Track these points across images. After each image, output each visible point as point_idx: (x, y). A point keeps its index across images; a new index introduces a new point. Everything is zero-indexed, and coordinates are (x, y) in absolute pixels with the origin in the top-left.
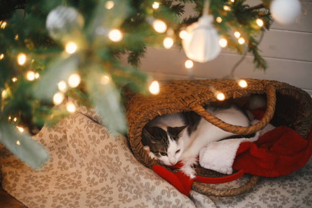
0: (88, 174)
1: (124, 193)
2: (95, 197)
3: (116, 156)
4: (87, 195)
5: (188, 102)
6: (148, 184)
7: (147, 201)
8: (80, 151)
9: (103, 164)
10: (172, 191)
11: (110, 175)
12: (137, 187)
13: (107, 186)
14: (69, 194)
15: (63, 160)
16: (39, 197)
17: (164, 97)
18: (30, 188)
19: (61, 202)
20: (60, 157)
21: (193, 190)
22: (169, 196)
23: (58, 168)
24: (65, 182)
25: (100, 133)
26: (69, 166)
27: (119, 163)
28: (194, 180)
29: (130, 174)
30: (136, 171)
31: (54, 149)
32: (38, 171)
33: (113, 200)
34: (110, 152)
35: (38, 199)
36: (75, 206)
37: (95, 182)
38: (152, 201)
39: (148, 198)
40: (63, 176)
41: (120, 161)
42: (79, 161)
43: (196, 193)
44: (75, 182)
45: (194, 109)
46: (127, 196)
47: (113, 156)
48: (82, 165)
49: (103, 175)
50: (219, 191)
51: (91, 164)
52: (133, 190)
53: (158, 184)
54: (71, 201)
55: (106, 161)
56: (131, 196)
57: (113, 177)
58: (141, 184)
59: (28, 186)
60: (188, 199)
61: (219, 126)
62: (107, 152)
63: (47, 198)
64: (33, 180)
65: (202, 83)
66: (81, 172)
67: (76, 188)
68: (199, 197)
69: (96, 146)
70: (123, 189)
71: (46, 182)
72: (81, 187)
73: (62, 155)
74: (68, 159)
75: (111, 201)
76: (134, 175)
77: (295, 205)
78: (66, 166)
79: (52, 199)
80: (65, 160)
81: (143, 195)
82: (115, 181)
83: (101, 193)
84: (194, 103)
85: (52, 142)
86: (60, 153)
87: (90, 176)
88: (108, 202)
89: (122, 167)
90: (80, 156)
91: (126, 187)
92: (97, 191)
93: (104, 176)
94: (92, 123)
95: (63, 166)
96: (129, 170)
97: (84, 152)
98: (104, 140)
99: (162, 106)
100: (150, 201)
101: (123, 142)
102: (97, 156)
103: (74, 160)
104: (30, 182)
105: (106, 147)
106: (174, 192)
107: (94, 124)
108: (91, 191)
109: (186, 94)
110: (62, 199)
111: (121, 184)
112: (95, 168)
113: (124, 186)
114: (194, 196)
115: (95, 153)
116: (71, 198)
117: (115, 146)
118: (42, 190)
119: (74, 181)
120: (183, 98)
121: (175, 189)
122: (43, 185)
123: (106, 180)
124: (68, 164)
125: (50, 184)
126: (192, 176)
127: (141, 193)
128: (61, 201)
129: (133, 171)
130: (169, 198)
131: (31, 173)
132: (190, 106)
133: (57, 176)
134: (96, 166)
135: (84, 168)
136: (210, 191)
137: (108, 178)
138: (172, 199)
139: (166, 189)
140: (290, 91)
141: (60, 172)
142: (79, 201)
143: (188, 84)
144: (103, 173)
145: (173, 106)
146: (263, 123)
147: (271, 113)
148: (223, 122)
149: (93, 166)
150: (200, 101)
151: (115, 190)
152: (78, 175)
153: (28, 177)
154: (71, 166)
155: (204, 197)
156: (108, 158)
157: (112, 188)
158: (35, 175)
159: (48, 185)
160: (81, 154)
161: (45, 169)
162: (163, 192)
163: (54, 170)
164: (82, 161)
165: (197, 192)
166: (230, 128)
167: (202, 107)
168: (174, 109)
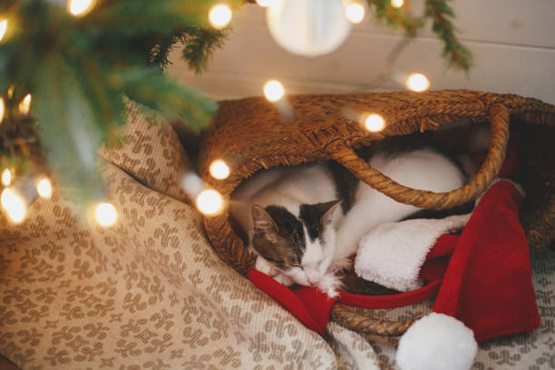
0: (129, 286)
1: (195, 325)
2: (136, 334)
3: (175, 250)
4: (120, 330)
5: (324, 141)
6: (237, 309)
7: (238, 343)
8: (112, 240)
9: (154, 267)
10: (286, 324)
11: (169, 289)
12: (218, 314)
13: (164, 311)
14: (86, 327)
15: (84, 258)
16: (26, 332)
17: (278, 131)
18: (12, 313)
19: (66, 344)
20: (77, 252)
21: (334, 321)
22: (280, 335)
23: (74, 273)
24: (84, 302)
25: (146, 204)
26: (94, 270)
27: (181, 266)
28: (336, 301)
29: (202, 287)
30: (214, 283)
31: (66, 237)
32: (34, 280)
33: (172, 340)
34: (164, 244)
35: (23, 337)
36: (95, 352)
37: (140, 302)
38: (248, 344)
39: (241, 339)
40: (82, 288)
41: (184, 260)
42: (111, 261)
43: (339, 327)
44: (102, 303)
45: (336, 156)
46: (200, 332)
47: (169, 250)
48: (117, 268)
49: (155, 289)
50: (385, 325)
51: (134, 266)
52: (212, 320)
53: (257, 309)
54: (88, 343)
55: (157, 261)
56: (207, 333)
57: (174, 294)
58: (224, 310)
59: (8, 310)
60: (321, 341)
61: (385, 190)
62: (158, 241)
63: (41, 335)
64: (19, 298)
65: (361, 100)
66: (116, 283)
67: (103, 314)
68: (344, 336)
69: (138, 230)
70: (194, 317)
71: (46, 302)
72: (113, 312)
73: (81, 248)
74: (93, 257)
75: (168, 343)
76: (209, 289)
77: (548, 355)
78: (89, 270)
79: (51, 338)
80: (88, 259)
81: (230, 331)
82: (178, 302)
83: (151, 326)
84: (336, 143)
85: (59, 222)
86: (77, 244)
87: (132, 291)
88: (160, 343)
89: (186, 274)
90: (114, 251)
91: (199, 315)
92: (143, 322)
93: (158, 290)
94: (131, 184)
95: (83, 271)
96: (200, 281)
97: (120, 242)
98: (153, 219)
99: (270, 148)
100: (243, 343)
101: (191, 223)
102: (142, 250)
103: (103, 258)
104: (14, 302)
105: (157, 233)
106: (290, 325)
107: (135, 186)
108: (131, 321)
109: (322, 124)
110: (71, 337)
111: (189, 308)
112: (142, 275)
113: (195, 312)
114: (335, 334)
115: (138, 245)
116: (89, 335)
117: (175, 230)
118: (34, 319)
119: (100, 300)
120: (316, 132)
121: (293, 318)
122: (38, 309)
123: (161, 299)
124: (93, 265)
125: (51, 306)
126: (332, 294)
127: (227, 326)
128: (68, 341)
129: (207, 282)
130: (280, 337)
131: (18, 285)
132: (328, 149)
133: (67, 290)
134: (142, 270)
135: (121, 274)
136: (366, 324)
137: (165, 295)
138: (287, 340)
139: (274, 319)
140: (543, 115)
141: (75, 282)
142: (103, 341)
143: (333, 102)
144: (155, 284)
145: (292, 149)
146: (477, 185)
147: (495, 163)
148: (394, 183)
149: (137, 271)
150: (350, 140)
151: (178, 320)
152: (109, 288)
153: (9, 291)
154: (98, 270)
155: (354, 336)
156: (161, 254)
157: (172, 316)
158: (25, 288)
159: (48, 309)
160: (114, 246)
161: (47, 277)
162: (268, 326)
163: (65, 279)
164: (118, 261)
165: (341, 325)
166: (408, 196)
167: (351, 152)
168: (295, 157)
